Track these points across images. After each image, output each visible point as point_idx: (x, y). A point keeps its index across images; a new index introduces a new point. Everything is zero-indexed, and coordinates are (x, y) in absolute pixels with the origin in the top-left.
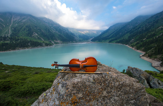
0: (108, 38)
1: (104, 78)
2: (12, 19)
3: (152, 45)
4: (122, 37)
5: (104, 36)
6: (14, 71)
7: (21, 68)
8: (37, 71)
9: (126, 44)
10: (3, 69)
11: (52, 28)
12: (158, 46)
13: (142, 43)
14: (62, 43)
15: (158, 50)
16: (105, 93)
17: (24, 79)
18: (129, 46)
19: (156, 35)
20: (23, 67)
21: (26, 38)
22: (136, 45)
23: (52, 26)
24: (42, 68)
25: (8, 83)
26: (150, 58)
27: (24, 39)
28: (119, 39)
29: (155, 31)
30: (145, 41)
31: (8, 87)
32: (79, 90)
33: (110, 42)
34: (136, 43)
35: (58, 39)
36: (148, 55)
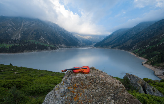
0: (110, 43)
1: (93, 77)
2: (23, 23)
3: (155, 52)
4: (125, 43)
5: (107, 42)
6: (22, 72)
7: (27, 70)
8: (42, 73)
9: (129, 51)
10: (12, 70)
11: (57, 32)
12: (161, 53)
13: (144, 50)
14: (66, 47)
15: (161, 58)
16: (93, 86)
17: (32, 80)
18: (131, 53)
19: (160, 42)
20: (30, 69)
21: (33, 41)
22: (138, 52)
23: (58, 31)
24: (47, 71)
25: (19, 83)
26: (153, 66)
27: (32, 42)
28: (121, 45)
29: (158, 38)
30: (147, 48)
31: (19, 86)
32: (78, 82)
33: (112, 48)
34: (138, 49)
35: (63, 44)
36: (150, 62)
